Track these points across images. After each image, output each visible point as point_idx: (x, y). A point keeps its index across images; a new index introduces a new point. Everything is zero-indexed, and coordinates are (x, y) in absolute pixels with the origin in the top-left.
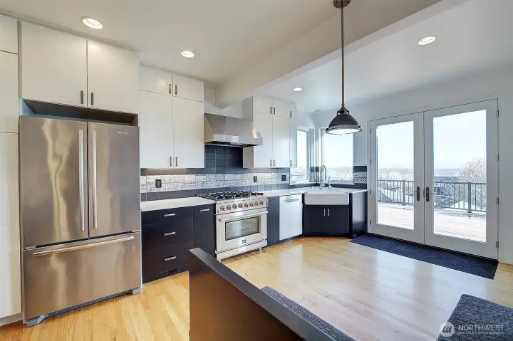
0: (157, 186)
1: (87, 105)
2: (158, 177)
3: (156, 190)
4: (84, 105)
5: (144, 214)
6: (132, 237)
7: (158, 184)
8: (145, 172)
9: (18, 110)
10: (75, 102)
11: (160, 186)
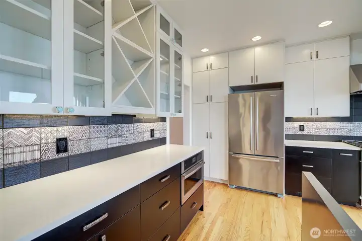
0: (300, 130)
1: (255, 83)
2: (302, 123)
3: (300, 133)
4: (253, 84)
5: (287, 147)
6: (278, 161)
7: (302, 128)
8: (289, 119)
9: (227, 91)
10: (249, 83)
11: (303, 130)
